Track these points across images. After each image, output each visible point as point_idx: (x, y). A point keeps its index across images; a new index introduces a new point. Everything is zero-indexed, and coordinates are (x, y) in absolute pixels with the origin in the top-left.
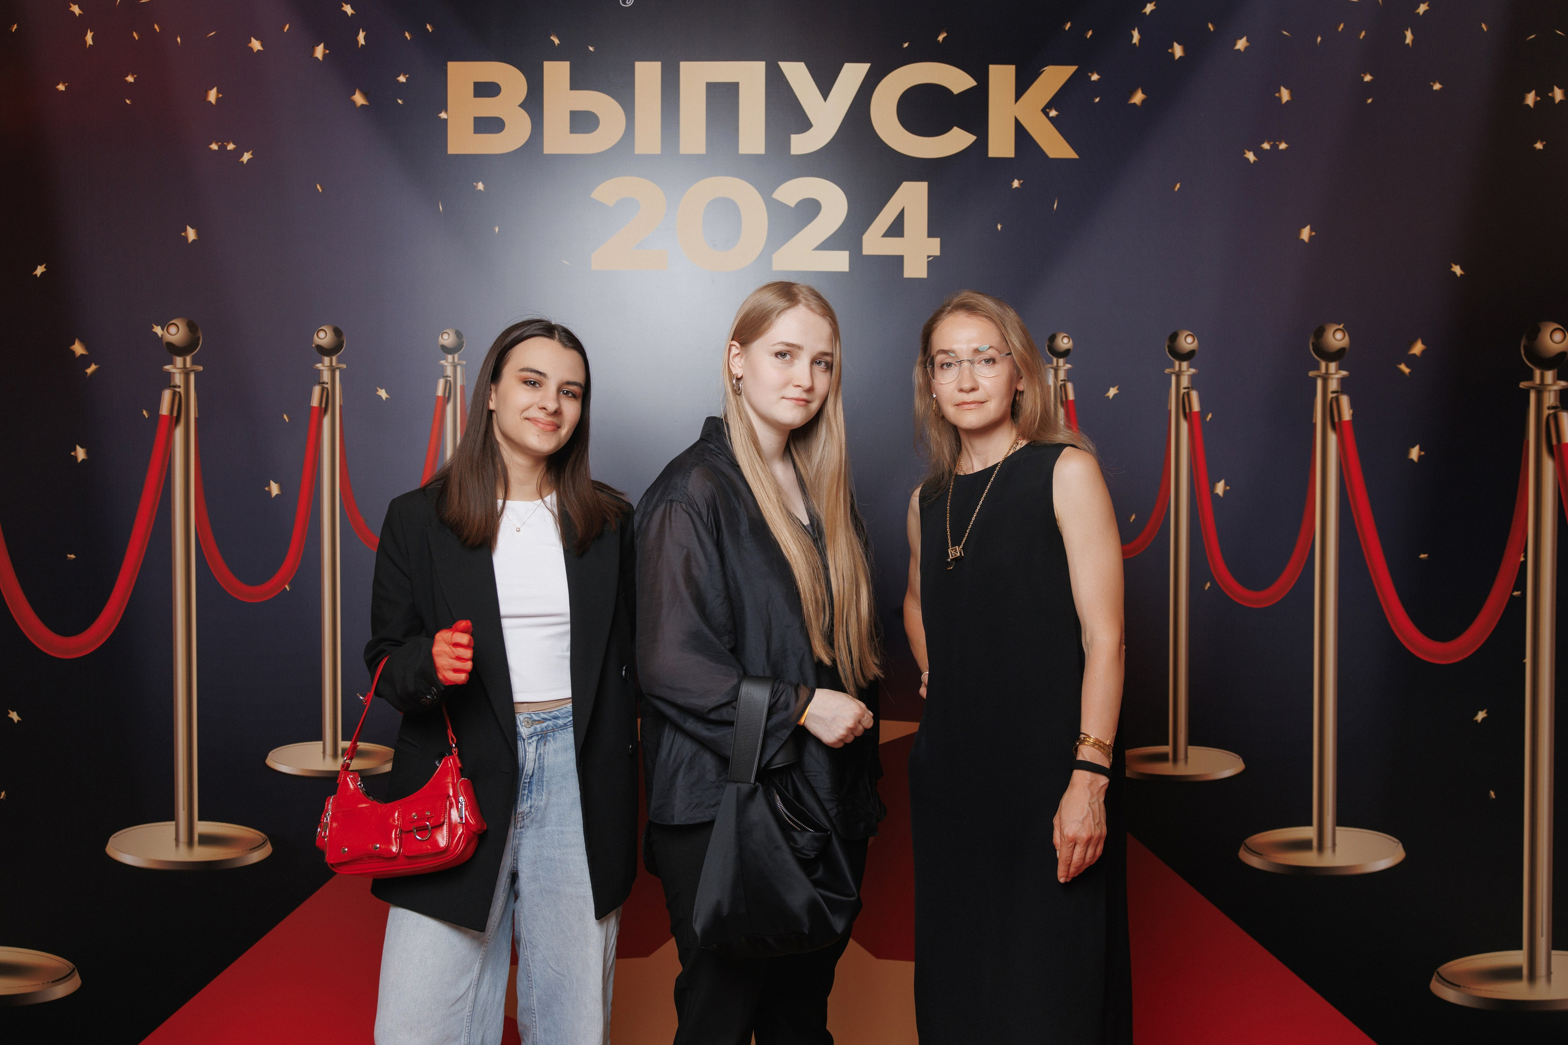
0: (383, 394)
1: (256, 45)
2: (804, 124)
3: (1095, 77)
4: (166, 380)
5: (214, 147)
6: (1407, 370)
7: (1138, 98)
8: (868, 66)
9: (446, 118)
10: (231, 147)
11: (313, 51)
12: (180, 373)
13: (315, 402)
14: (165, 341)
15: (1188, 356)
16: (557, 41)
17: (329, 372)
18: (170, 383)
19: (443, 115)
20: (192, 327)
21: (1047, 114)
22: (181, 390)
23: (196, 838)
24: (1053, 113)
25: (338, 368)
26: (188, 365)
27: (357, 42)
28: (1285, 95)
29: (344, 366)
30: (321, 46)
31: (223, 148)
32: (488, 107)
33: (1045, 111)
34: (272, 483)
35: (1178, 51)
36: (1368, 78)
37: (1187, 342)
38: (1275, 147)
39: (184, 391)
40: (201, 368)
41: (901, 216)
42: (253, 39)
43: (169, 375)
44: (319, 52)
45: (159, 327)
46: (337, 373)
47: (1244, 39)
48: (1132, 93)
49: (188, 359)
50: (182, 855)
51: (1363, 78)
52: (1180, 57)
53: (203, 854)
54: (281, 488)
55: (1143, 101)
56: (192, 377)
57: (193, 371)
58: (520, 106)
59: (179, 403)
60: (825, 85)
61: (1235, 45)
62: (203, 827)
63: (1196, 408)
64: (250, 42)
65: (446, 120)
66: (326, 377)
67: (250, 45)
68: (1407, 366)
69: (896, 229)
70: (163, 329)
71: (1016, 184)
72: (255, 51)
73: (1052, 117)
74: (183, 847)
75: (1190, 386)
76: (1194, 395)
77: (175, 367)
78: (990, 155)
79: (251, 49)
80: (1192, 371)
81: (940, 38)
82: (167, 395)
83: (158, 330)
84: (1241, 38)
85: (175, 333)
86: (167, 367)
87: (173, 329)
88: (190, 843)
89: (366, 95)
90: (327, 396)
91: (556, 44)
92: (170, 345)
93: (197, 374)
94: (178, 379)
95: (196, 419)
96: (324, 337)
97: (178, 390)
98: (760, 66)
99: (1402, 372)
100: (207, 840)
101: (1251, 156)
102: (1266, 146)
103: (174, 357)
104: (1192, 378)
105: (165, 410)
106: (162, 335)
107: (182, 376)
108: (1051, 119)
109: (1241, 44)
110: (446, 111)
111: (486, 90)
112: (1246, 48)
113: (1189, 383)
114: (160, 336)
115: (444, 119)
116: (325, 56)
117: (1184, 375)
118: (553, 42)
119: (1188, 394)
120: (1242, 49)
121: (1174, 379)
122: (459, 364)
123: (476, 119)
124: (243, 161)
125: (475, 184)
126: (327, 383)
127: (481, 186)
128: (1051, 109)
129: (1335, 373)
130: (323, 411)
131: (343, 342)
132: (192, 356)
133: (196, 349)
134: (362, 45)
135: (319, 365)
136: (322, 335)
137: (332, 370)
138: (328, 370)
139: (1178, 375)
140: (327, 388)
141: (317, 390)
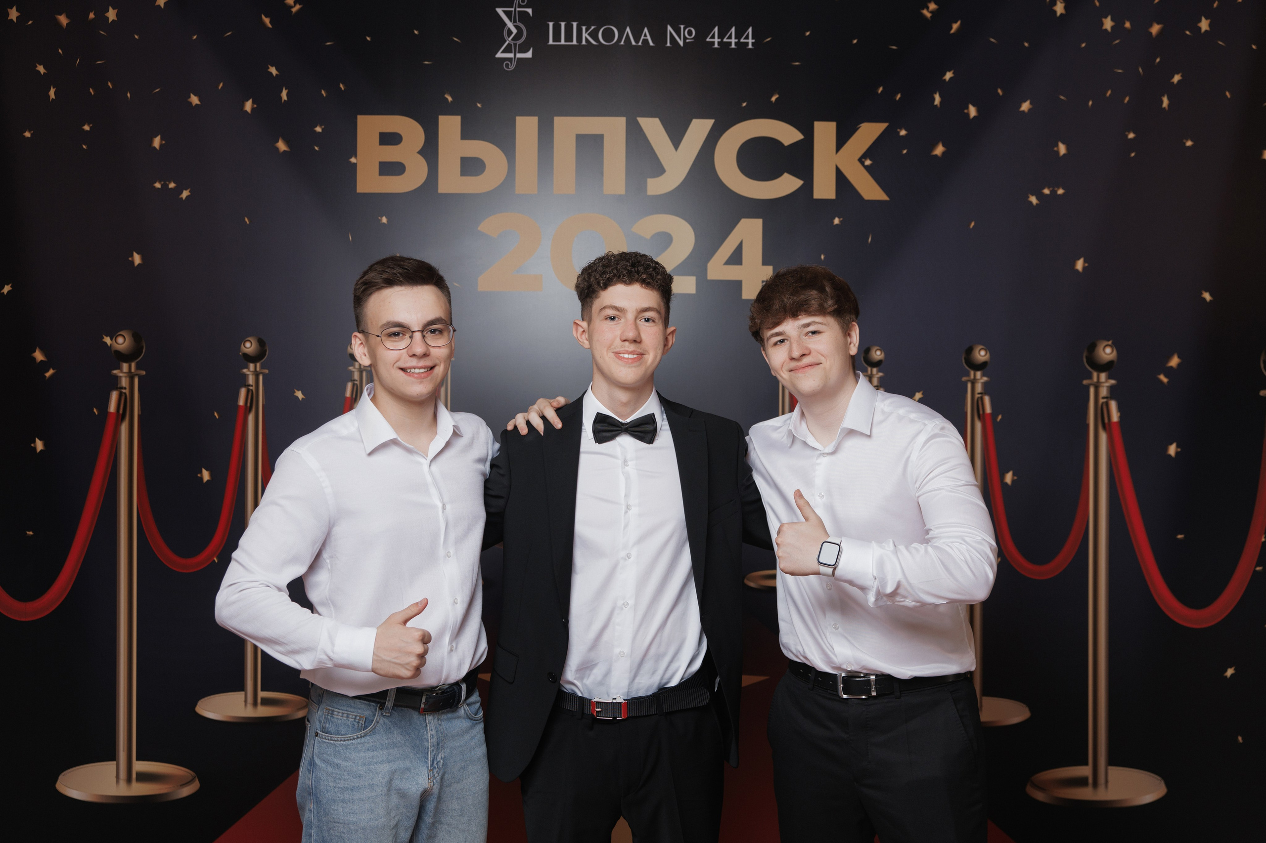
0: (299, 395)
1: (195, 100)
2: (659, 170)
3: (903, 133)
4: (114, 383)
5: (158, 185)
6: (1165, 380)
7: (939, 150)
8: (713, 121)
9: (356, 162)
10: (172, 185)
11: (243, 106)
12: (126, 377)
13: (241, 402)
14: (113, 349)
15: (982, 367)
16: (450, 99)
17: (254, 376)
18: (117, 385)
19: (353, 160)
20: (136, 337)
21: (862, 163)
22: (127, 391)
23: (134, 776)
24: (868, 162)
25: (261, 373)
26: (133, 370)
27: (281, 98)
28: (1062, 149)
29: (267, 371)
30: (250, 101)
31: (165, 186)
32: (391, 153)
33: (861, 160)
34: (204, 471)
35: (973, 111)
36: (1131, 136)
37: (981, 355)
38: (1053, 192)
39: (130, 391)
40: (144, 373)
41: (740, 248)
42: (191, 95)
43: (117, 379)
44: (248, 106)
45: (109, 338)
46: (261, 378)
47: (1029, 102)
48: (934, 146)
49: (133, 365)
50: (122, 790)
51: (1127, 136)
52: (975, 117)
53: (139, 789)
54: (211, 475)
55: (944, 153)
56: (136, 380)
57: (137, 375)
58: (418, 152)
59: (125, 402)
60: (676, 137)
61: (1021, 106)
62: (140, 766)
63: (988, 410)
64: (190, 97)
65: (355, 165)
66: (251, 380)
67: (190, 100)
68: (1166, 376)
69: (736, 258)
70: (111, 339)
71: (837, 221)
72: (194, 105)
73: (867, 166)
74: (123, 783)
75: (983, 391)
76: (987, 399)
77: (122, 372)
78: (815, 197)
79: (191, 103)
80: (985, 379)
81: (773, 99)
82: (114, 395)
83: (108, 340)
84: (1025, 101)
85: (122, 342)
86: (115, 372)
87: (120, 340)
88: (129, 780)
89: (287, 142)
90: (252, 397)
91: (450, 101)
92: (117, 352)
93: (141, 378)
94: (124, 382)
95: (139, 416)
96: (249, 347)
97: (124, 391)
98: (621, 122)
99: (1161, 382)
100: (143, 777)
101: (1034, 200)
102: (1046, 191)
104: (985, 385)
105: (112, 408)
106: (111, 344)
107: (128, 379)
108: (866, 168)
110: (356, 157)
111: (389, 139)
112: (1029, 109)
113: (982, 389)
114: (109, 345)
115: (354, 163)
116: (253, 109)
117: (978, 382)
118: (447, 99)
119: (982, 398)
120: (1026, 110)
121: (969, 385)
122: (365, 370)
123: (381, 163)
124: (182, 198)
125: (380, 218)
126: (252, 386)
127: (384, 220)
128: (866, 159)
129: (1105, 382)
130: (248, 409)
131: (266, 351)
132: (137, 362)
133: (140, 356)
134: (285, 101)
135: (245, 371)
136: (248, 345)
137: (257, 375)
138: (253, 375)
139: (974, 382)
140: (252, 390)
141: (243, 392)
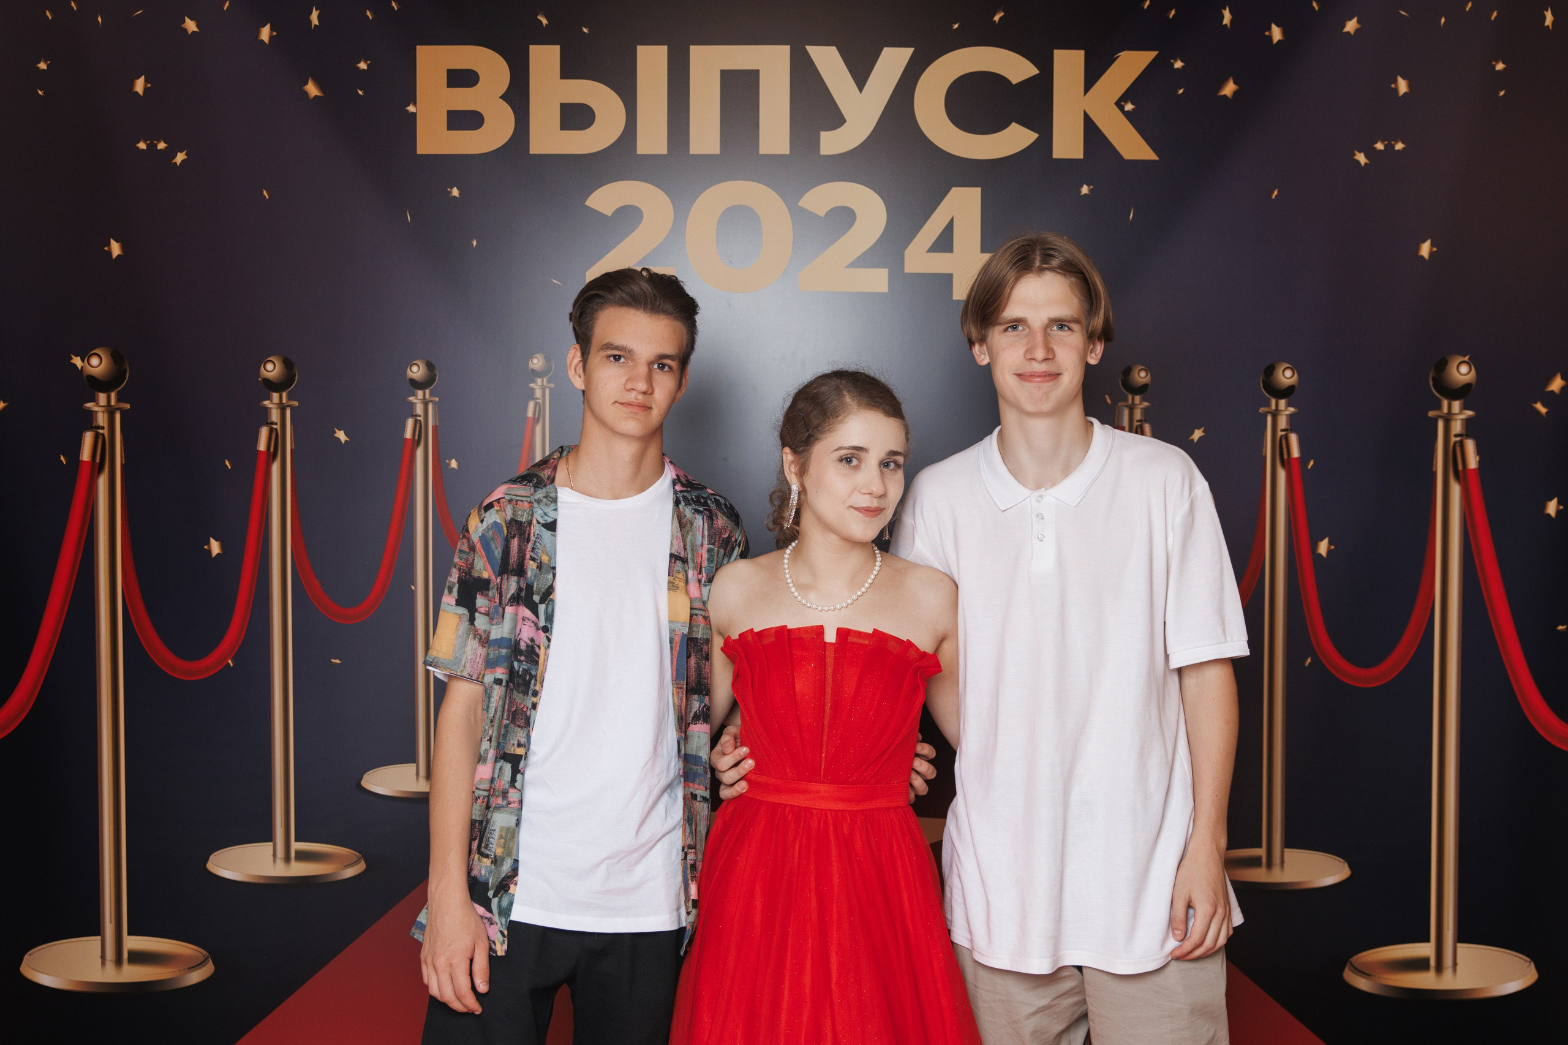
0: (341, 436)
1: (191, 26)
2: (836, 119)
3: (1178, 64)
4: (87, 421)
5: (142, 146)
6: (1543, 410)
7: (1229, 89)
8: (911, 50)
9: (415, 111)
10: (162, 145)
11: (258, 33)
12: (103, 412)
13: (262, 446)
14: (85, 375)
15: (1286, 393)
16: (545, 21)
17: (279, 411)
18: (92, 424)
19: (411, 109)
20: (117, 358)
21: (1121, 108)
22: (105, 432)
23: (125, 956)
24: (1129, 107)
25: (289, 406)
26: (113, 403)
27: (310, 22)
28: (1403, 86)
29: (296, 403)
30: (268, 27)
31: (152, 147)
32: (464, 99)
33: (1119, 104)
34: (212, 541)
35: (1277, 34)
36: (1500, 66)
37: (1286, 376)
38: (1389, 147)
39: (109, 432)
40: (128, 406)
41: (950, 227)
42: (186, 18)
43: (91, 414)
44: (265, 34)
45: (79, 358)
46: (288, 412)
47: (1355, 20)
48: (1222, 84)
49: (113, 395)
50: (110, 975)
51: (1494, 67)
52: (1279, 41)
53: (133, 974)
54: (222, 547)
55: (1235, 93)
56: (118, 416)
57: (118, 409)
58: (501, 97)
59: (103, 447)
60: (861, 75)
61: (1344, 26)
62: (133, 943)
63: (1296, 453)
64: (184, 22)
65: (414, 115)
66: (275, 416)
67: (183, 26)
68: (1544, 405)
69: (945, 243)
70: (83, 361)
71: (1085, 190)
72: (190, 32)
73: (1128, 111)
74: (110, 966)
75: (1288, 427)
76: (1294, 438)
77: (98, 405)
78: (1055, 156)
79: (185, 30)
80: (1291, 410)
81: (997, 18)
82: (88, 438)
83: (77, 361)
84: (1350, 19)
85: (97, 365)
86: (88, 405)
87: (95, 361)
88: (119, 961)
89: (320, 84)
90: (277, 440)
91: (544, 25)
92: (91, 378)
93: (124, 414)
94: (102, 419)
95: (122, 465)
96: (272, 370)
97: (101, 431)
98: (783, 52)
99: (1538, 412)
100: (138, 958)
101: (1361, 158)
102: (1380, 146)
103: (96, 392)
104: (1291, 418)
105: (86, 455)
106: (82, 367)
107: (106, 415)
108: (1127, 114)
109: (1351, 26)
110: (415, 104)
111: (462, 78)
112: (1357, 31)
113: (1287, 425)
114: (80, 368)
115: (413, 113)
116: (271, 38)
117: (1282, 415)
118: (541, 22)
119: (1286, 437)
120: (1352, 32)
121: (1269, 419)
122: (431, 401)
123: (449, 113)
124: (176, 163)
125: (449, 189)
126: (276, 424)
127: (455, 192)
128: (1126, 102)
129: (1459, 413)
130: (271, 456)
131: (294, 375)
132: (118, 392)
133: (123, 383)
134: (315, 25)
135: (266, 403)
136: (270, 366)
137: (282, 408)
138: (277, 408)
139: (1275, 415)
140: (276, 430)
141: (264, 432)
